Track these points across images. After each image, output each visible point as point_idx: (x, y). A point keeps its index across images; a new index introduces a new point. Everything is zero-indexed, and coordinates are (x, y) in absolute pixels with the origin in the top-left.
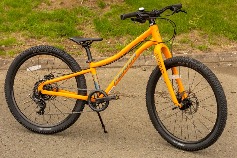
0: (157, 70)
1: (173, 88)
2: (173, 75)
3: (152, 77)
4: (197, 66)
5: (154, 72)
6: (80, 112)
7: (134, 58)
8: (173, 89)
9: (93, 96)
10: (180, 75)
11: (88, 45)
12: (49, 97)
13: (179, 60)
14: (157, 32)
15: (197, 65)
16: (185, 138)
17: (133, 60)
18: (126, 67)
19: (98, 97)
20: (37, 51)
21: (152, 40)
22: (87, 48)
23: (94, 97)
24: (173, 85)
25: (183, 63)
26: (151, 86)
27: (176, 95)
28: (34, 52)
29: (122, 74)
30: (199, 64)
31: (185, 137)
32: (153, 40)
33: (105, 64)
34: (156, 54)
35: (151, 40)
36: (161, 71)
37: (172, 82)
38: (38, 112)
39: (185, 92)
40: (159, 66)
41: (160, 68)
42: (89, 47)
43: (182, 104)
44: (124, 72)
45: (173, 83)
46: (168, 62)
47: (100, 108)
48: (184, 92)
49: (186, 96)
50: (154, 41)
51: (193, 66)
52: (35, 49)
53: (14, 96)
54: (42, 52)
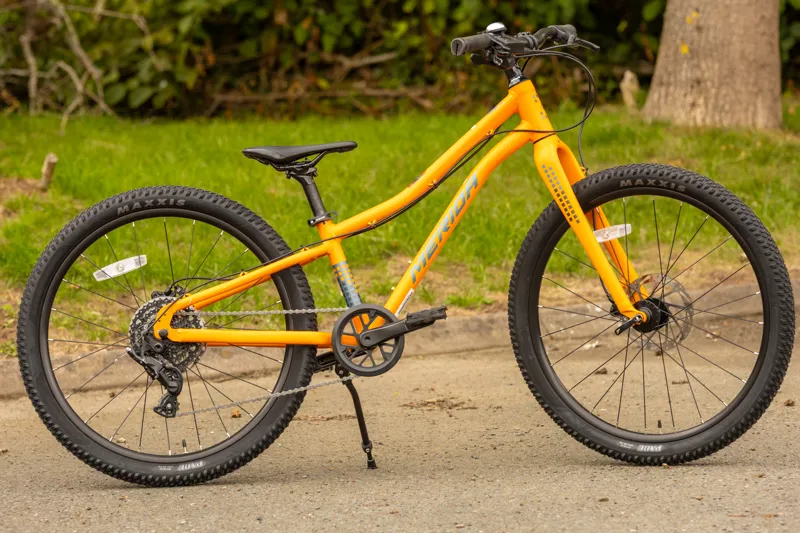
4: (687, 181)
6: (302, 389)
7: (472, 192)
9: (348, 329)
10: (629, 226)
11: (310, 166)
12: (187, 355)
13: (622, 175)
14: (536, 101)
15: (686, 178)
16: (660, 425)
18: (448, 223)
19: (366, 327)
20: (131, 206)
21: (523, 126)
22: (307, 179)
23: (351, 331)
25: (639, 182)
28: (120, 209)
29: (437, 247)
30: (691, 177)
31: (659, 422)
32: (527, 129)
33: (374, 222)
34: (544, 167)
35: (521, 127)
36: (568, 218)
38: (156, 410)
42: (313, 175)
43: (646, 310)
44: (440, 240)
47: (377, 364)
50: (531, 129)
52: (124, 201)
53: (53, 372)
54: (149, 208)
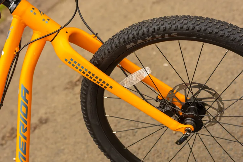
0: (90, 88)
1: (144, 99)
2: (130, 76)
3: (88, 106)
4: (176, 30)
5: (85, 95)
7: (27, 97)
8: (146, 101)
10: (147, 68)
13: (125, 42)
14: (35, 14)
15: (173, 27)
17: (27, 102)
18: (24, 126)
24: (141, 95)
25: (139, 41)
26: (97, 123)
27: (160, 107)
29: (25, 143)
30: (177, 24)
36: (99, 85)
37: (135, 90)
39: (175, 92)
40: (88, 78)
41: (92, 80)
43: (189, 120)
44: (25, 138)
45: (138, 91)
46: (103, 58)
48: (172, 91)
49: (181, 96)
50: (43, 35)
51: (166, 35)
